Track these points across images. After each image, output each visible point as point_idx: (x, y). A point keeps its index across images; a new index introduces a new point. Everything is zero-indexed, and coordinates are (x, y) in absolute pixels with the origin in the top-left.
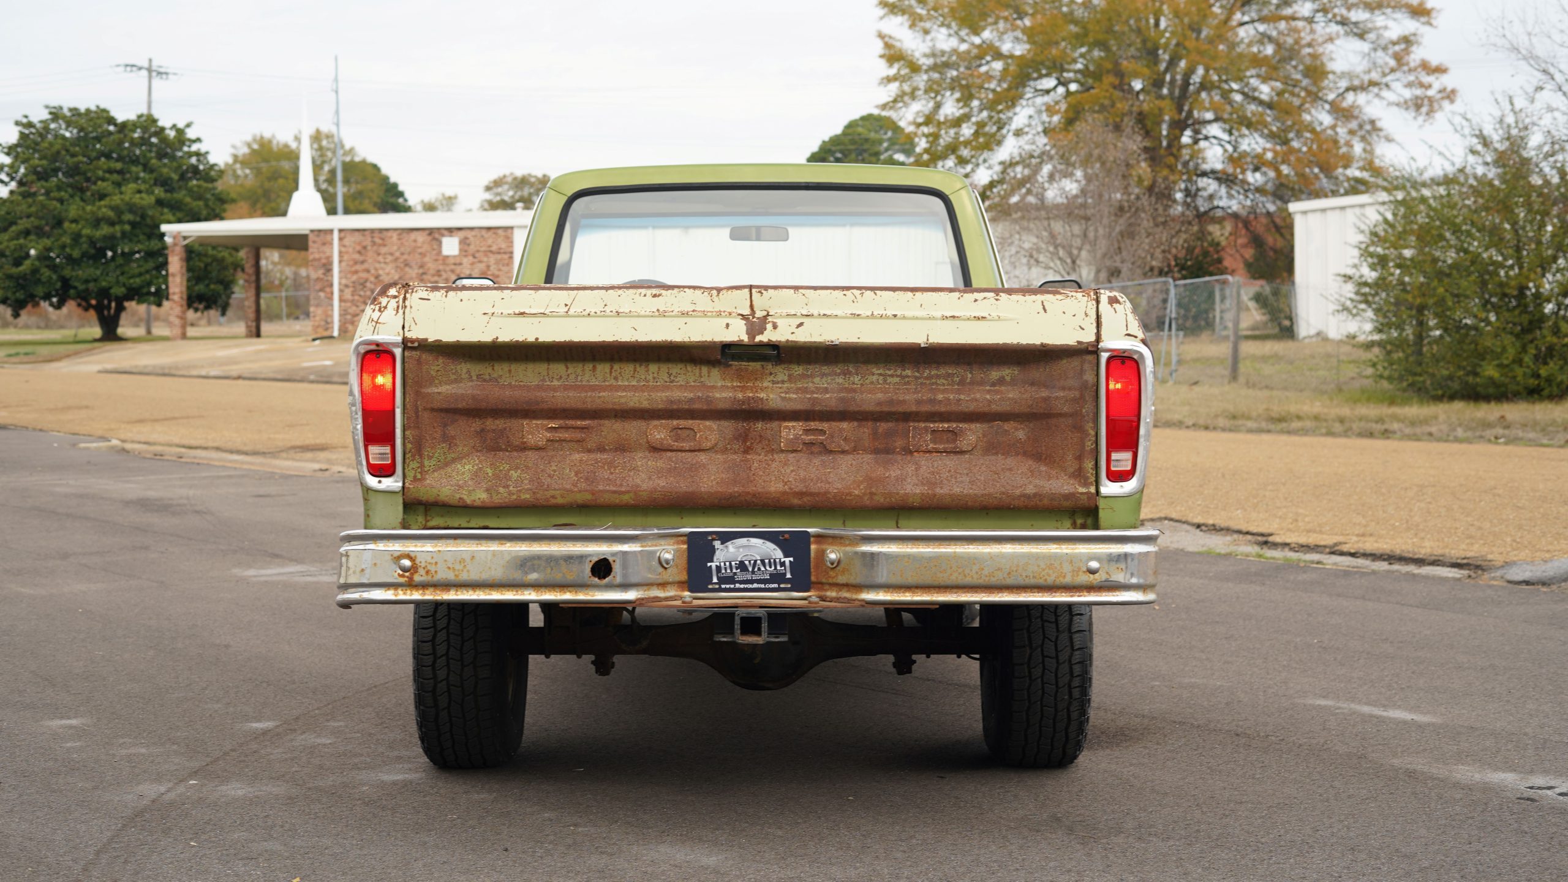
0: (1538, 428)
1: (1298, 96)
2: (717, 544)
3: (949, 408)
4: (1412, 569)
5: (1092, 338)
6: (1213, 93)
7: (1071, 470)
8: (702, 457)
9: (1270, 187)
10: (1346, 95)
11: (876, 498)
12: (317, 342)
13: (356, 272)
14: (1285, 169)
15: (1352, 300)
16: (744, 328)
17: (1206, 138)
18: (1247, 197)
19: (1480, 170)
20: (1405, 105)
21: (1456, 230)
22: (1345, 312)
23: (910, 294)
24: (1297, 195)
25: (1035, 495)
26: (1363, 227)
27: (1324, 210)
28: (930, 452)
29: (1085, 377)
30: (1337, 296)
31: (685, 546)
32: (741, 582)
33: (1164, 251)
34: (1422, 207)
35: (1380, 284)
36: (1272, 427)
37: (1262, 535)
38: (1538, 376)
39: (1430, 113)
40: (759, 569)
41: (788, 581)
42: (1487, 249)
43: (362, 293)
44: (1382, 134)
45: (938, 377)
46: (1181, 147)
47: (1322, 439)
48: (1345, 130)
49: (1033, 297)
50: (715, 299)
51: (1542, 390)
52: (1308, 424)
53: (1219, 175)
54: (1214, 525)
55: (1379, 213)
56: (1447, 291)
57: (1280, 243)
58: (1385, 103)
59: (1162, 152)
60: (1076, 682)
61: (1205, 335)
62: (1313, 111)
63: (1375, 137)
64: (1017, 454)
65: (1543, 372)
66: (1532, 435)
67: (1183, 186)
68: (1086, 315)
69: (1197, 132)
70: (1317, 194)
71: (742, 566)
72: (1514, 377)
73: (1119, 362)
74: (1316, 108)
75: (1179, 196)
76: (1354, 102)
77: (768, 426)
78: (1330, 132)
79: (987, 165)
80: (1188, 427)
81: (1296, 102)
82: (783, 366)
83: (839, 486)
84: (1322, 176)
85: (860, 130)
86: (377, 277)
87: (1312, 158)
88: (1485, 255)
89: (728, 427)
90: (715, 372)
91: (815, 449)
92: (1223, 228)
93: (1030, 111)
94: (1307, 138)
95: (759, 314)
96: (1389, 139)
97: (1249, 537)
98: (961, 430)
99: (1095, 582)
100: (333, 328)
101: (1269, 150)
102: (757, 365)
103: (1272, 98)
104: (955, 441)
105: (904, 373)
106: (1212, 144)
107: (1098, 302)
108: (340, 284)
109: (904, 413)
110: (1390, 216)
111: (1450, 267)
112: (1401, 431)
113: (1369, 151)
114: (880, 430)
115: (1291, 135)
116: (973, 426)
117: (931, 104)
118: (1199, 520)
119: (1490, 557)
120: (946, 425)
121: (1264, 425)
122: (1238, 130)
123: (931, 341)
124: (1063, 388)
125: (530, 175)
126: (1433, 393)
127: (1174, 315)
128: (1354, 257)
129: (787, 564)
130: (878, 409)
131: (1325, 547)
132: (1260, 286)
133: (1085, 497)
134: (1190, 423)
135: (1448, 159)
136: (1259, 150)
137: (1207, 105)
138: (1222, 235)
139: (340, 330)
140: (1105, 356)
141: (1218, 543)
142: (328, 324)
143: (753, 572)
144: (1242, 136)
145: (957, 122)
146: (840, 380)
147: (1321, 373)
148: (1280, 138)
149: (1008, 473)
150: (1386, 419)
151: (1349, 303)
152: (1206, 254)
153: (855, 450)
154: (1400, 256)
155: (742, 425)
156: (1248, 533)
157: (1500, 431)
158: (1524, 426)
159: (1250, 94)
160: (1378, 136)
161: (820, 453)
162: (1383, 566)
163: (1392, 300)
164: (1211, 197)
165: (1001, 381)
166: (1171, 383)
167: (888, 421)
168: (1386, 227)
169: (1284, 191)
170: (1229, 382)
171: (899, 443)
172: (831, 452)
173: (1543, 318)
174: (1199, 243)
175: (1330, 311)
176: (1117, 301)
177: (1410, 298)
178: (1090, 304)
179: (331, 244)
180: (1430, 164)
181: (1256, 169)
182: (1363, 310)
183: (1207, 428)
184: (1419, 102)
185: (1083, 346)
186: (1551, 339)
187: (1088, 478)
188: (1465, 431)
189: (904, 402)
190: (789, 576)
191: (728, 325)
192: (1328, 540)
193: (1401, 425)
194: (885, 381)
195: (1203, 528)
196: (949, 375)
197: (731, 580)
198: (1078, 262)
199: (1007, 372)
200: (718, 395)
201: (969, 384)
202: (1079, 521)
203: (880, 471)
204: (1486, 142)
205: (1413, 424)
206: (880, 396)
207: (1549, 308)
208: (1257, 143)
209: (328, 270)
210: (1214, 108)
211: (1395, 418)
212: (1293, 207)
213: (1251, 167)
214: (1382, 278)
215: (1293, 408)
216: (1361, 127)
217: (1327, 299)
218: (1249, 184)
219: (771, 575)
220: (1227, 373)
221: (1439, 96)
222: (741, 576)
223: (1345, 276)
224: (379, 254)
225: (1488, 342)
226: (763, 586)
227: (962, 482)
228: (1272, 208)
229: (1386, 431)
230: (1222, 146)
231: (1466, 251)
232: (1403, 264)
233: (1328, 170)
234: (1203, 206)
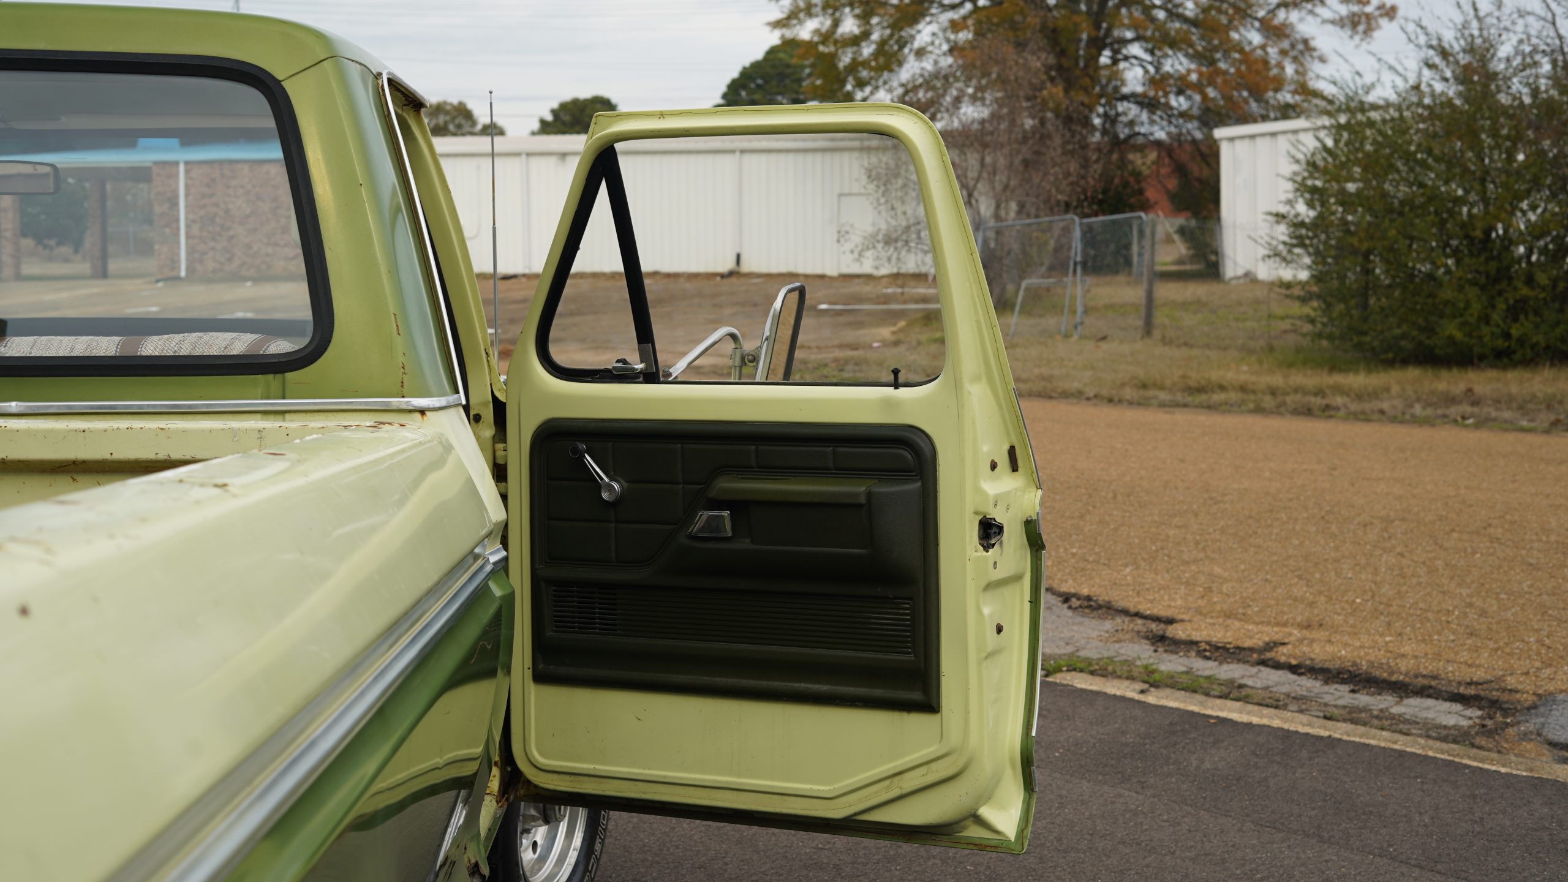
0: (1514, 405)
1: (1226, 13)
4: (1389, 703)
6: (1133, 9)
9: (1195, 111)
10: (1277, 11)
12: (160, 284)
13: (204, 206)
14: (1211, 92)
15: (1284, 243)
17: (1126, 58)
18: (1170, 122)
19: (1439, 87)
20: (1340, 23)
21: (1409, 159)
22: (1277, 259)
24: (1223, 120)
26: (1301, 156)
27: (1252, 137)
30: (1267, 239)
33: (1072, 184)
34: (1368, 132)
35: (1319, 225)
36: (1189, 399)
37: (1157, 619)
38: (1507, 336)
39: (1368, 31)
42: (1447, 182)
43: (211, 229)
44: (1315, 54)
46: (1098, 68)
47: (1250, 419)
48: (1276, 50)
51: (1514, 352)
52: (1233, 396)
53: (1140, 99)
54: (1089, 598)
55: (1318, 139)
56: (1399, 232)
57: (1206, 172)
58: (1319, 20)
59: (1077, 72)
61: (1121, 278)
62: (1242, 30)
63: (1308, 58)
65: (1515, 331)
66: (1507, 415)
67: (1101, 110)
69: (1116, 52)
70: (1245, 119)
72: (1480, 338)
74: (1245, 26)
75: (1097, 121)
76: (1286, 19)
78: (1259, 52)
79: (887, 87)
80: (1088, 399)
81: (1224, 20)
84: (1251, 100)
85: (782, 55)
86: (227, 211)
87: (1239, 80)
88: (1443, 189)
92: (1144, 156)
93: (934, 28)
94: (1235, 59)
96: (1322, 60)
97: (1139, 624)
100: (179, 267)
101: (1193, 71)
103: (1197, 15)
106: (1132, 65)
108: (187, 219)
110: (1330, 143)
111: (1402, 203)
112: (1346, 407)
113: (1301, 72)
115: (1218, 55)
117: (828, 23)
121: (1179, 397)
122: (1160, 49)
125: (445, 103)
126: (1383, 356)
127: (1079, 259)
128: (1287, 192)
131: (1251, 650)
132: (1185, 219)
134: (1091, 394)
135: (1400, 75)
136: (1183, 71)
137: (1126, 21)
138: (1144, 164)
139: (187, 270)
141: (1093, 634)
142: (174, 263)
144: (1166, 56)
145: (855, 41)
147: (1249, 324)
148: (1204, 58)
150: (1328, 391)
151: (1281, 247)
152: (1125, 185)
154: (1343, 191)
156: (1137, 615)
157: (1468, 409)
158: (1497, 402)
159: (1174, 11)
160: (1312, 57)
162: (1341, 694)
163: (1333, 242)
164: (1131, 123)
166: (1075, 337)
168: (1325, 154)
169: (1212, 117)
170: (1142, 338)
173: (1512, 263)
174: (1119, 172)
175: (1260, 256)
177: (1355, 241)
179: (177, 176)
180: (1378, 80)
181: (1180, 92)
182: (1298, 255)
183: (1110, 400)
184: (1356, 19)
186: (1525, 291)
188: (1424, 408)
192: (1255, 635)
193: (1346, 399)
198: (976, 194)
204: (1444, 53)
205: (1359, 397)
207: (1520, 252)
208: (1181, 63)
209: (175, 204)
210: (1134, 26)
211: (1338, 390)
212: (1219, 133)
213: (1174, 89)
214: (1320, 216)
215: (1215, 375)
216: (1293, 46)
217: (1256, 241)
218: (1172, 108)
220: (1140, 323)
221: (1377, 13)
223: (1277, 215)
224: (228, 187)
225: (1448, 294)
228: (1198, 135)
229: (1328, 407)
230: (1143, 67)
231: (1421, 185)
232: (1346, 200)
233: (1257, 94)
234: (1123, 133)
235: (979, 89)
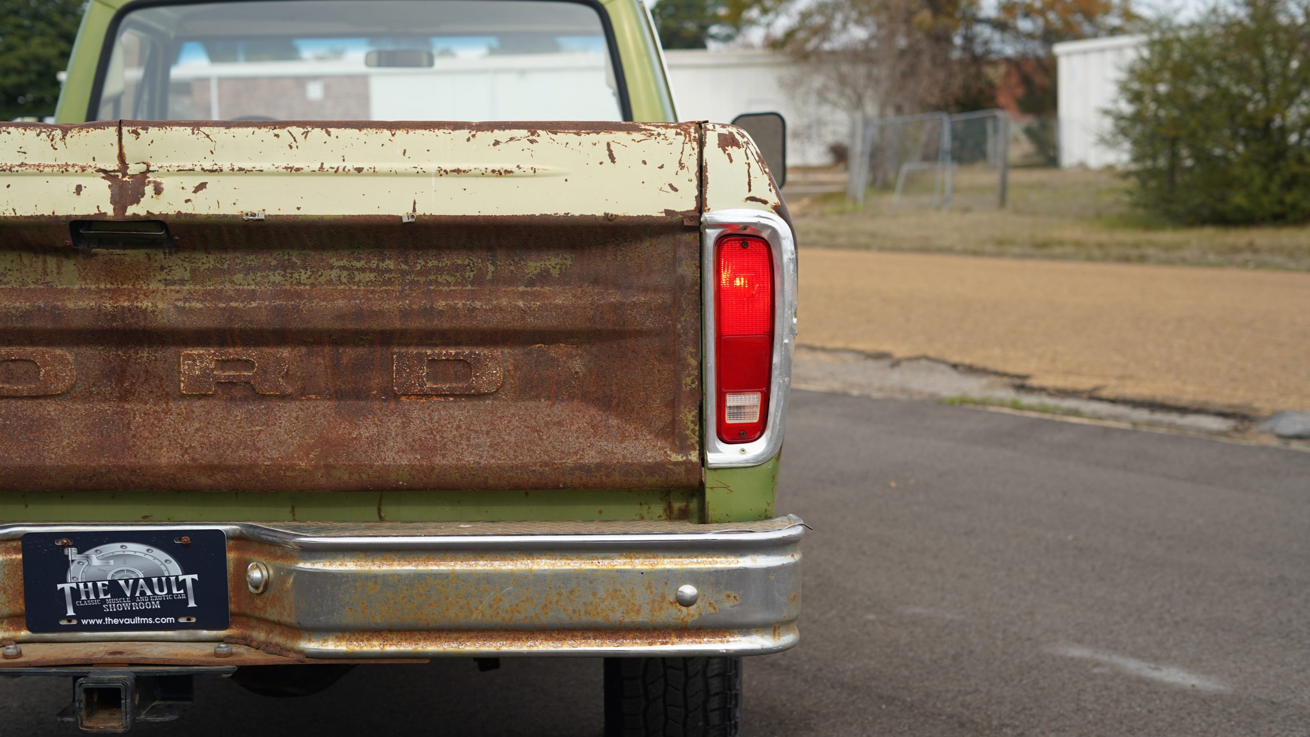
0: (1285, 253)
2: (72, 553)
3: (455, 324)
4: (1174, 418)
5: (690, 205)
7: (660, 424)
8: (51, 408)
9: (1039, 32)
11: (336, 473)
14: (1052, 16)
15: (1111, 133)
16: (108, 193)
18: (1019, 42)
19: (1231, 10)
21: (1208, 67)
22: (1104, 144)
23: (386, 133)
24: (1061, 39)
25: (599, 466)
26: (1122, 65)
27: (1085, 51)
28: (426, 395)
29: (680, 271)
30: (1096, 130)
31: (20, 556)
32: (113, 615)
33: (940, 89)
34: (1177, 47)
35: (1137, 118)
36: (1036, 252)
37: (1020, 377)
38: (1281, 202)
40: (143, 593)
41: (190, 612)
42: (1236, 84)
45: (439, 270)
47: (1084, 265)
49: (593, 137)
50: (59, 144)
51: (1287, 215)
52: (1070, 249)
53: (994, 22)
54: (970, 366)
55: (1137, 52)
56: (1198, 123)
57: (1046, 82)
60: (715, 703)
61: (979, 166)
64: (572, 398)
65: (1289, 199)
66: (1279, 260)
67: (961, 32)
68: (682, 166)
70: (1078, 37)
71: (114, 588)
72: (1261, 204)
73: (737, 244)
75: (958, 41)
77: (159, 355)
80: (957, 253)
82: (182, 255)
83: (275, 453)
84: (1084, 22)
87: (1075, 6)
88: (1235, 90)
89: (93, 355)
90: (70, 266)
91: (237, 392)
92: (997, 70)
95: (134, 169)
97: (1006, 380)
98: (478, 359)
99: (690, 620)
102: (139, 255)
104: (467, 377)
105: (383, 265)
107: (701, 144)
109: (382, 332)
110: (1147, 55)
111: (1202, 101)
112: (1156, 256)
114: (345, 360)
116: (497, 352)
118: (956, 359)
119: (1257, 405)
120: (453, 352)
121: (1028, 250)
123: (419, 212)
124: (645, 289)
126: (1186, 219)
127: (948, 150)
128: (1112, 93)
129: (189, 583)
130: (337, 325)
131: (1083, 391)
132: (1029, 120)
133: (682, 469)
134: (960, 249)
138: (997, 76)
140: (712, 234)
141: (974, 387)
143: (133, 598)
146: (276, 277)
147: (1082, 200)
149: (554, 431)
150: (1142, 245)
151: (1107, 136)
152: (980, 92)
153: (302, 393)
154: (1155, 92)
155: (115, 354)
156: (1004, 374)
157: (1248, 255)
158: (1272, 250)
161: (246, 399)
162: (1143, 415)
163: (1148, 133)
164: (986, 43)
165: (544, 277)
166: (945, 210)
167: (356, 345)
168: (1143, 64)
169: (1051, 36)
170: (998, 209)
171: (376, 381)
172: (263, 397)
173: (1287, 148)
174: (976, 83)
175: (1090, 143)
176: (734, 142)
177: (1164, 132)
178: (688, 147)
181: (1026, 17)
182: (1121, 142)
185: (675, 219)
186: (1295, 168)
187: (687, 437)
188: (1216, 255)
189: (381, 313)
190: (192, 604)
191: (79, 189)
192: (1086, 383)
193: (1156, 250)
194: (351, 278)
195: (961, 368)
196: (457, 268)
197: (97, 611)
198: (865, 98)
199: (553, 262)
200: (70, 305)
201: (492, 282)
202: (677, 505)
203: (343, 429)
205: (1167, 249)
206: (341, 303)
207: (1293, 138)
211: (1150, 243)
212: (1059, 49)
213: (1021, 14)
214: (1139, 112)
215: (1056, 234)
217: (1087, 132)
218: (1019, 30)
219: (161, 602)
220: (996, 200)
222: (113, 605)
223: (1105, 111)
225: (1237, 171)
226: (150, 621)
227: (478, 446)
228: (1041, 52)
229: (1142, 256)
231: (1217, 86)
232: (1157, 98)
233: (1089, 16)
234: (979, 49)
235: (861, 14)
